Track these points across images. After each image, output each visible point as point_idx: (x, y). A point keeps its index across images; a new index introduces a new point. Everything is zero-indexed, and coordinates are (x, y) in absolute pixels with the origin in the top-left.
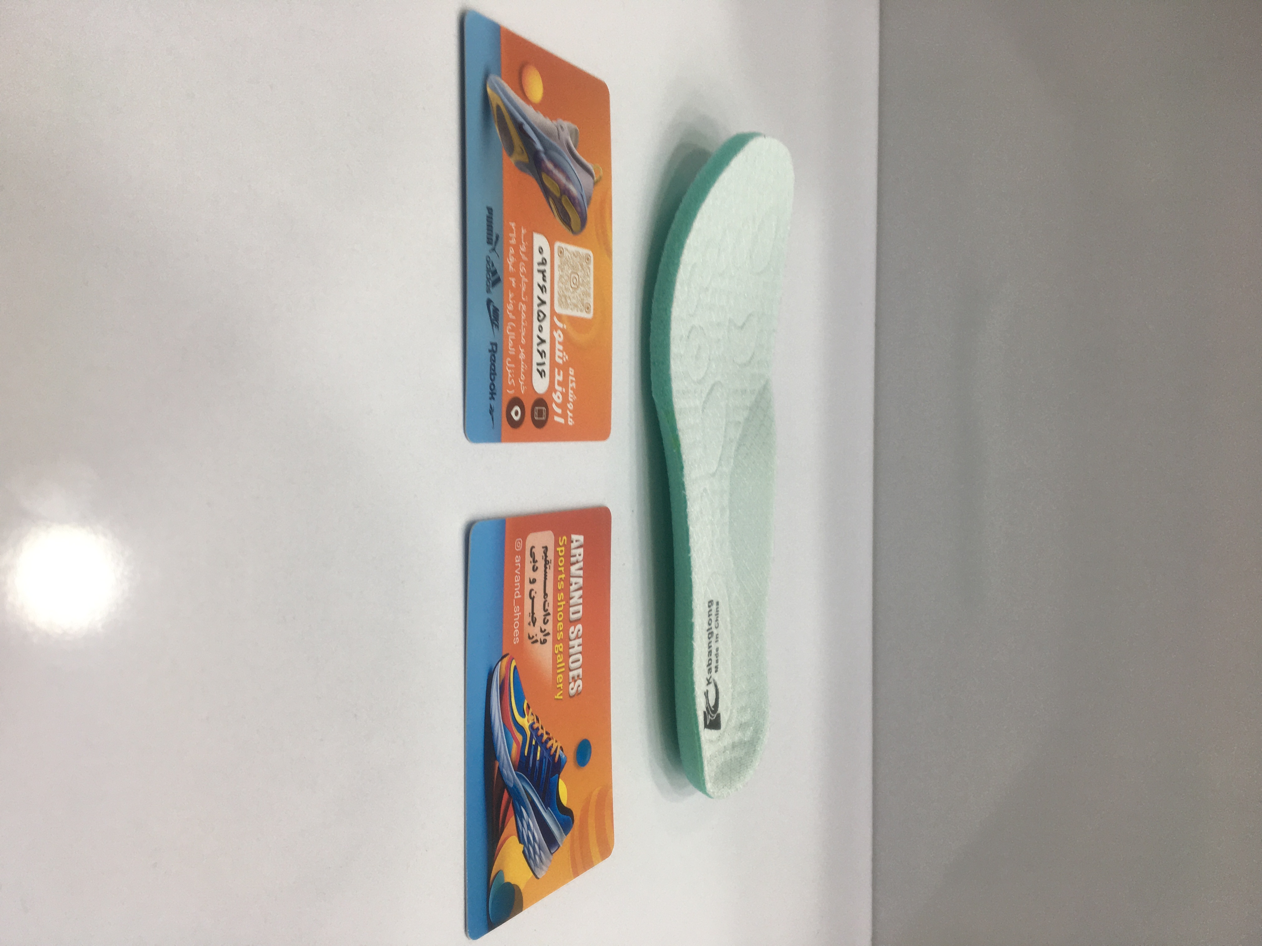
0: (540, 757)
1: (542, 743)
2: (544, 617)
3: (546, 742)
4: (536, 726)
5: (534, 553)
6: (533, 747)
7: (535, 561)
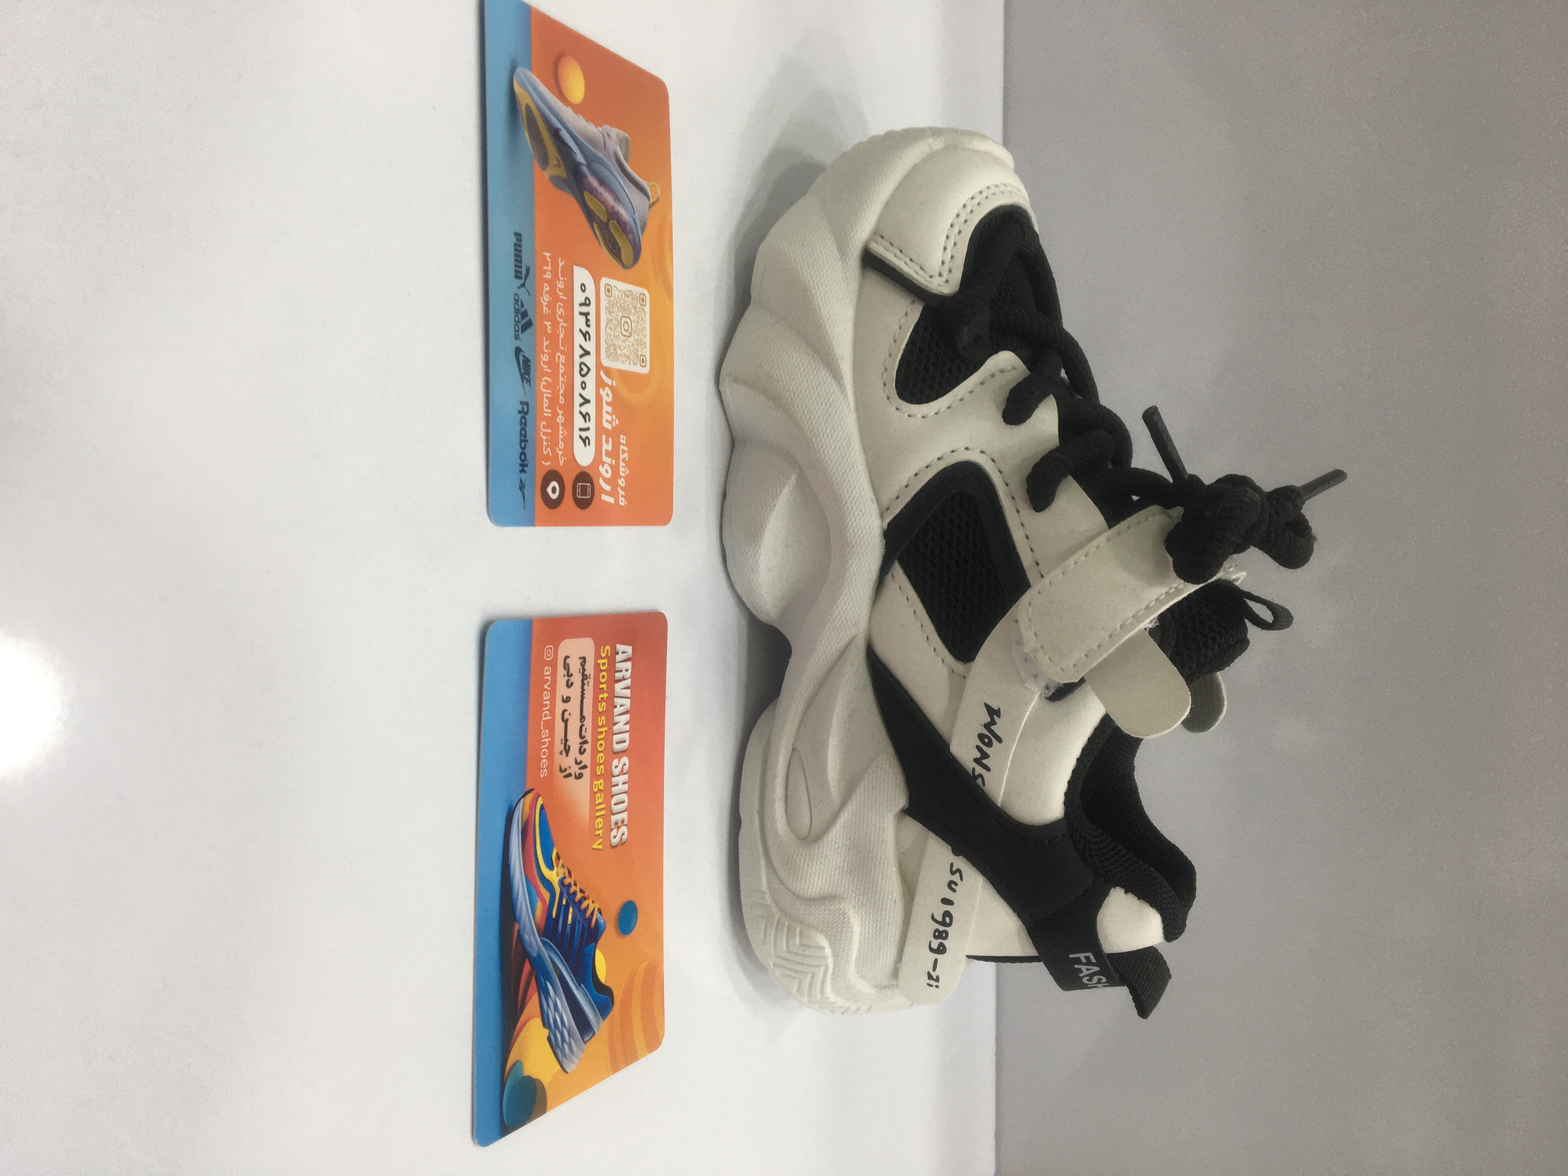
0: (572, 919)
1: (575, 903)
2: (580, 746)
3: (580, 902)
4: (567, 881)
5: (568, 664)
6: (563, 908)
7: (569, 675)
